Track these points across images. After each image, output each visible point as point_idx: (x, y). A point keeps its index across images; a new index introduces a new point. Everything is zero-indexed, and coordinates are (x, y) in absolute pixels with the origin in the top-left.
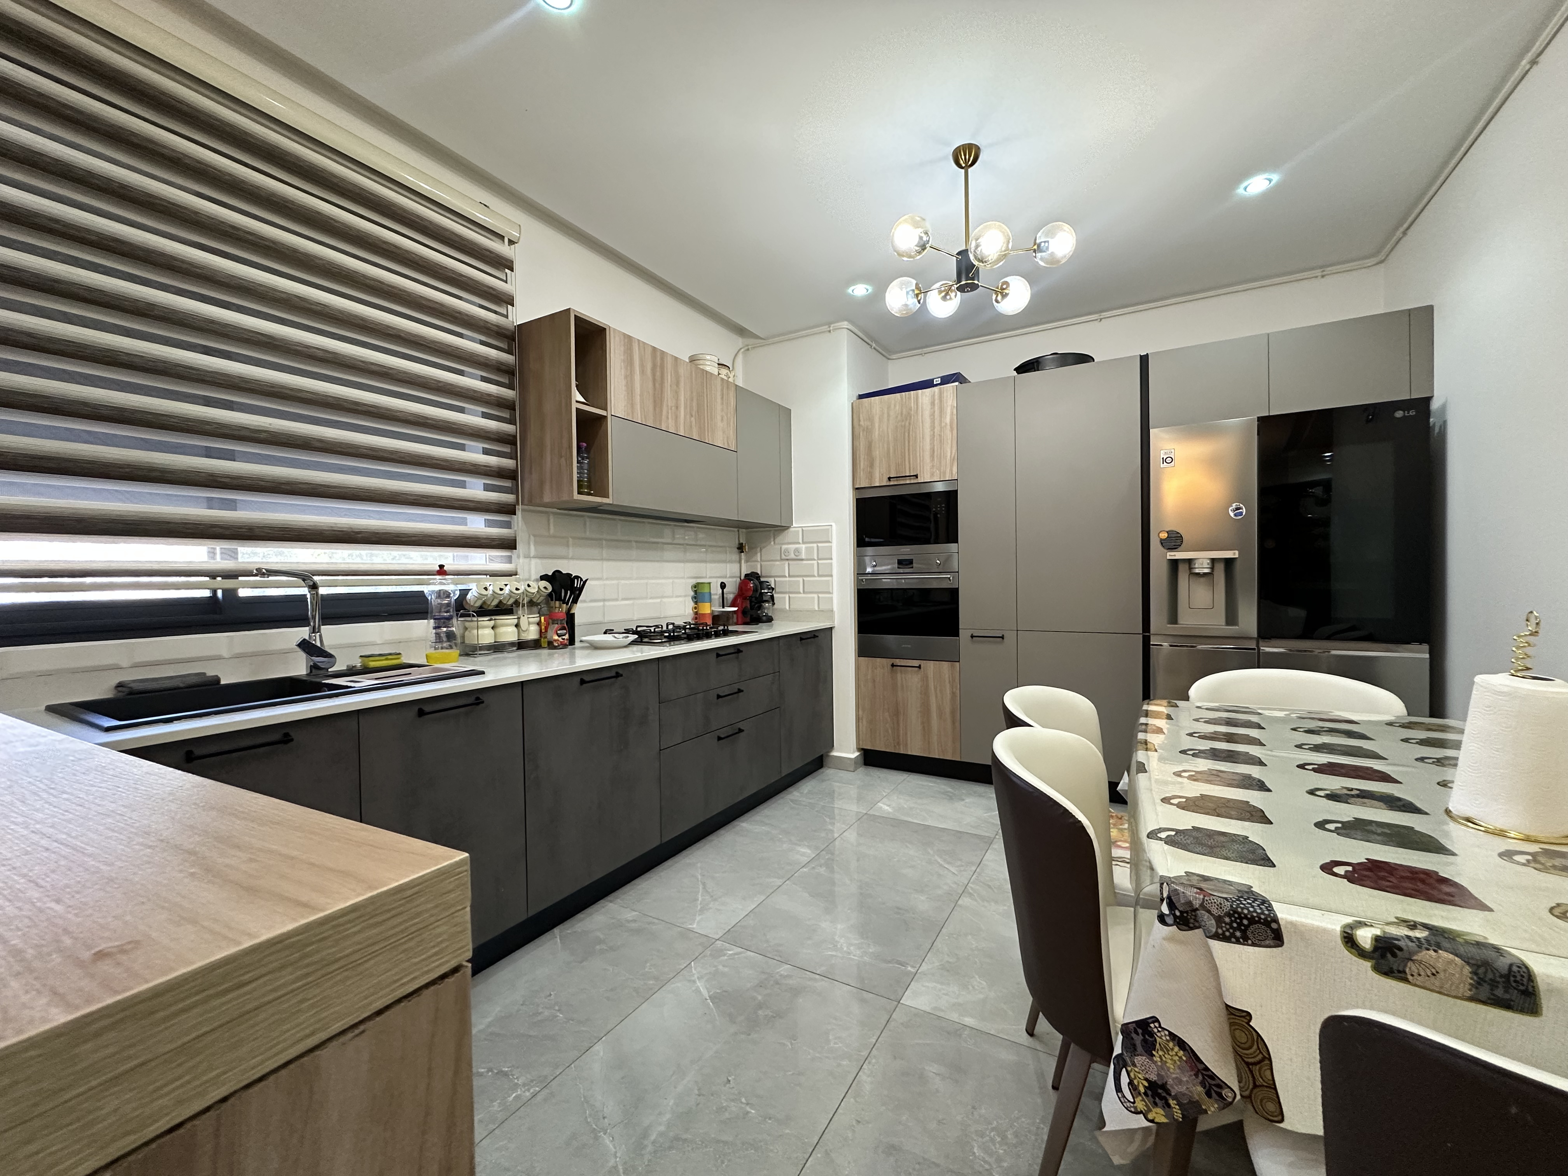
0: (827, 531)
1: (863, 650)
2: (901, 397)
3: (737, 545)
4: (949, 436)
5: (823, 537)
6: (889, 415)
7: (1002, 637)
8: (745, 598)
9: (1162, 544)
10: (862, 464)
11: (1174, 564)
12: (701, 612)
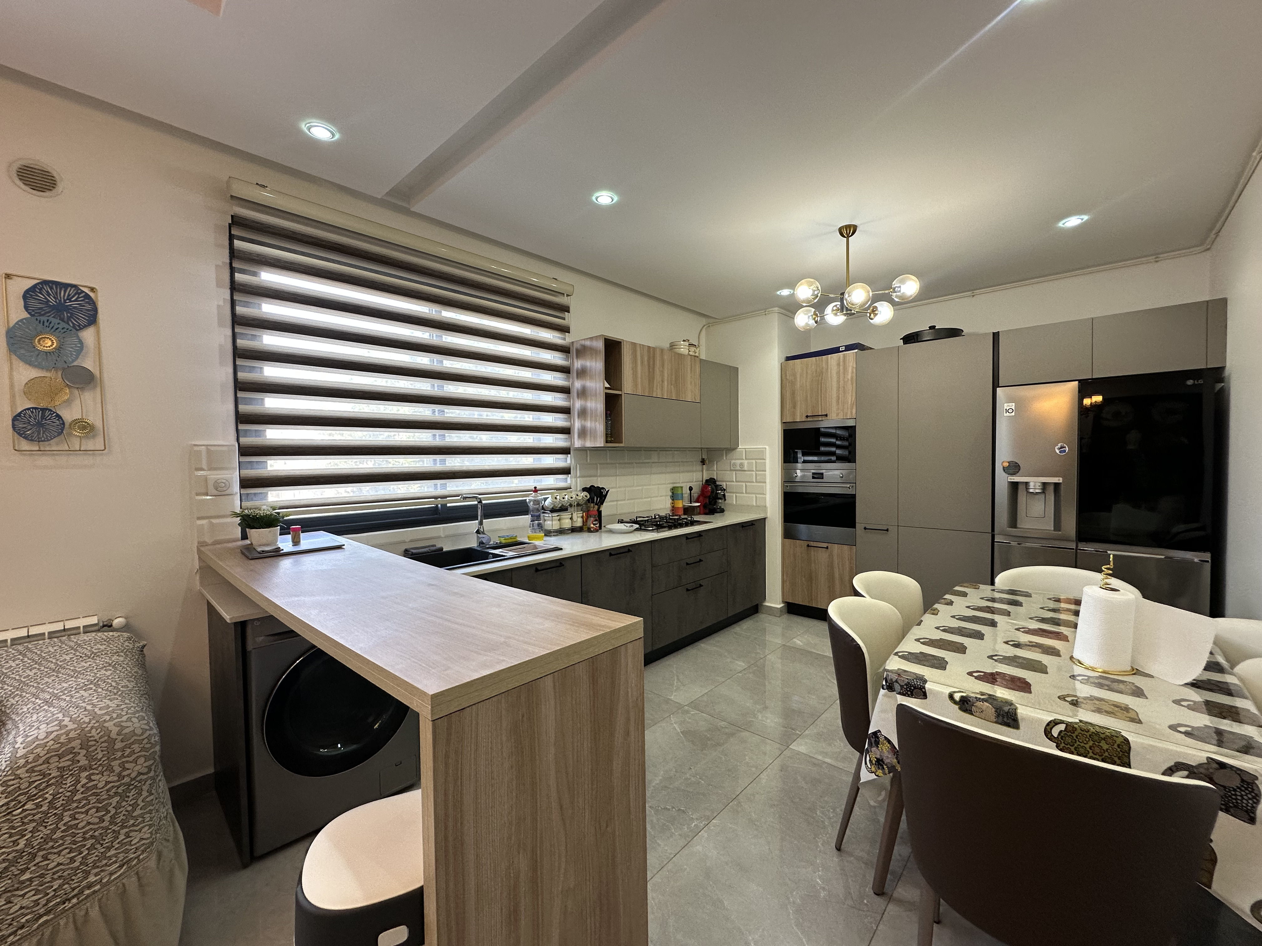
0: (762, 452)
1: (788, 534)
2: (816, 361)
3: (700, 460)
4: (850, 388)
5: (760, 456)
6: (807, 373)
7: (887, 530)
8: (705, 497)
9: (1004, 470)
10: (788, 406)
11: (1014, 486)
12: (676, 506)
